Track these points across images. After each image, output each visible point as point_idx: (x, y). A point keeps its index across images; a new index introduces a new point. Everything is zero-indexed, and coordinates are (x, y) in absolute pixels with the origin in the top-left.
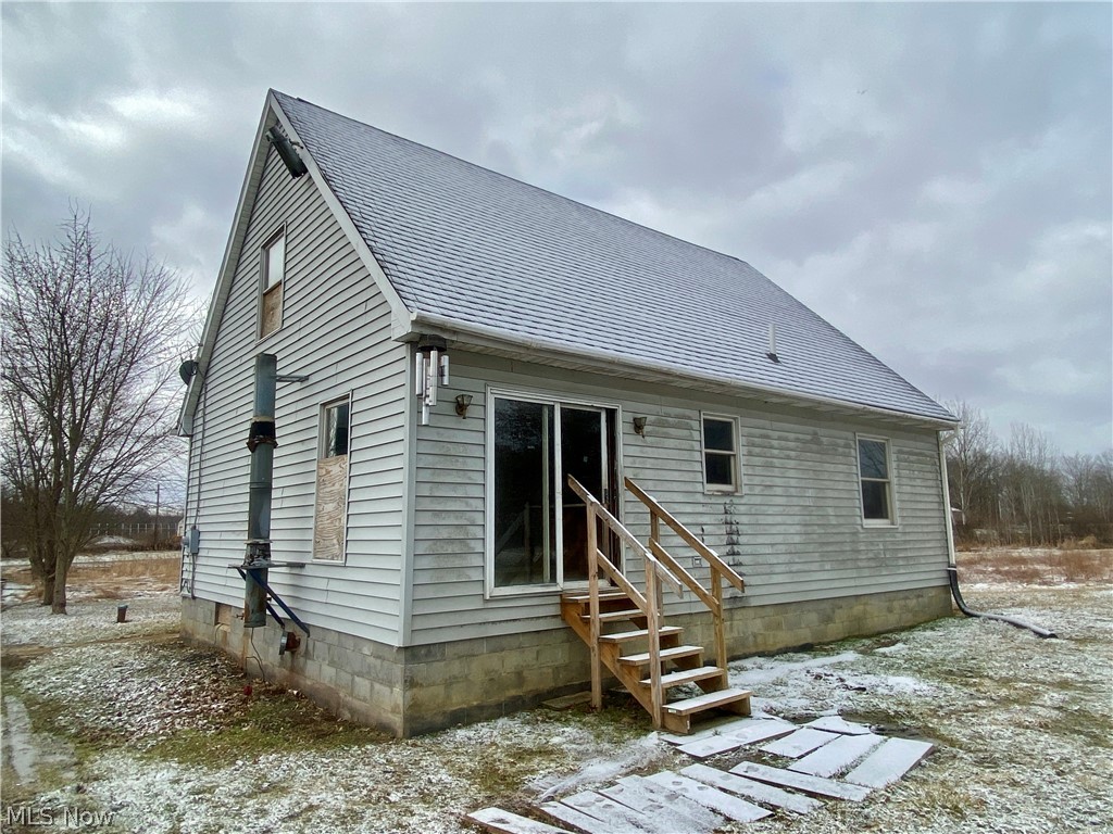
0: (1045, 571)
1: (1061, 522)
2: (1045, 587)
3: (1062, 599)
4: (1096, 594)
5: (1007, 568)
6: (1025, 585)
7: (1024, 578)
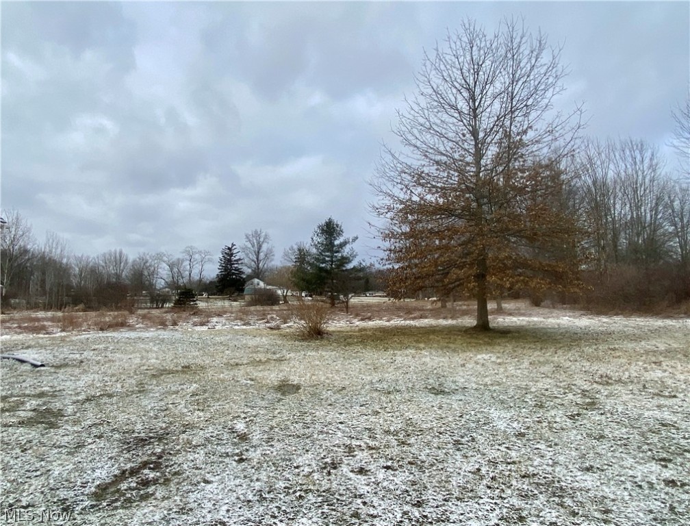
0: (49, 326)
1: (67, 296)
2: (47, 336)
3: (54, 342)
4: (74, 338)
5: (26, 325)
6: (34, 335)
7: (35, 330)
